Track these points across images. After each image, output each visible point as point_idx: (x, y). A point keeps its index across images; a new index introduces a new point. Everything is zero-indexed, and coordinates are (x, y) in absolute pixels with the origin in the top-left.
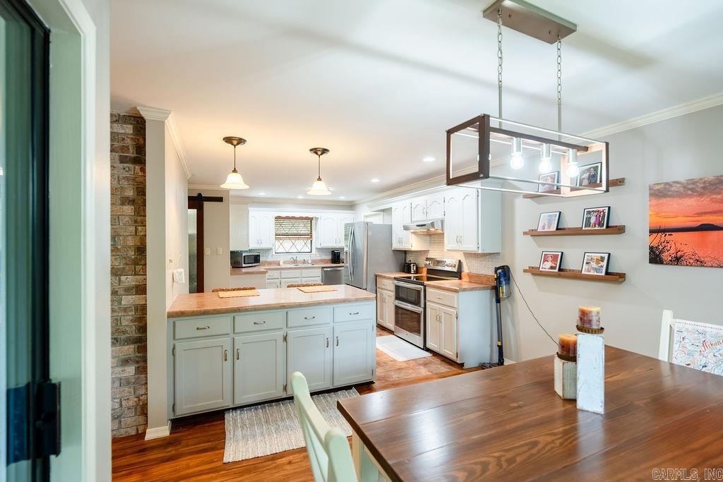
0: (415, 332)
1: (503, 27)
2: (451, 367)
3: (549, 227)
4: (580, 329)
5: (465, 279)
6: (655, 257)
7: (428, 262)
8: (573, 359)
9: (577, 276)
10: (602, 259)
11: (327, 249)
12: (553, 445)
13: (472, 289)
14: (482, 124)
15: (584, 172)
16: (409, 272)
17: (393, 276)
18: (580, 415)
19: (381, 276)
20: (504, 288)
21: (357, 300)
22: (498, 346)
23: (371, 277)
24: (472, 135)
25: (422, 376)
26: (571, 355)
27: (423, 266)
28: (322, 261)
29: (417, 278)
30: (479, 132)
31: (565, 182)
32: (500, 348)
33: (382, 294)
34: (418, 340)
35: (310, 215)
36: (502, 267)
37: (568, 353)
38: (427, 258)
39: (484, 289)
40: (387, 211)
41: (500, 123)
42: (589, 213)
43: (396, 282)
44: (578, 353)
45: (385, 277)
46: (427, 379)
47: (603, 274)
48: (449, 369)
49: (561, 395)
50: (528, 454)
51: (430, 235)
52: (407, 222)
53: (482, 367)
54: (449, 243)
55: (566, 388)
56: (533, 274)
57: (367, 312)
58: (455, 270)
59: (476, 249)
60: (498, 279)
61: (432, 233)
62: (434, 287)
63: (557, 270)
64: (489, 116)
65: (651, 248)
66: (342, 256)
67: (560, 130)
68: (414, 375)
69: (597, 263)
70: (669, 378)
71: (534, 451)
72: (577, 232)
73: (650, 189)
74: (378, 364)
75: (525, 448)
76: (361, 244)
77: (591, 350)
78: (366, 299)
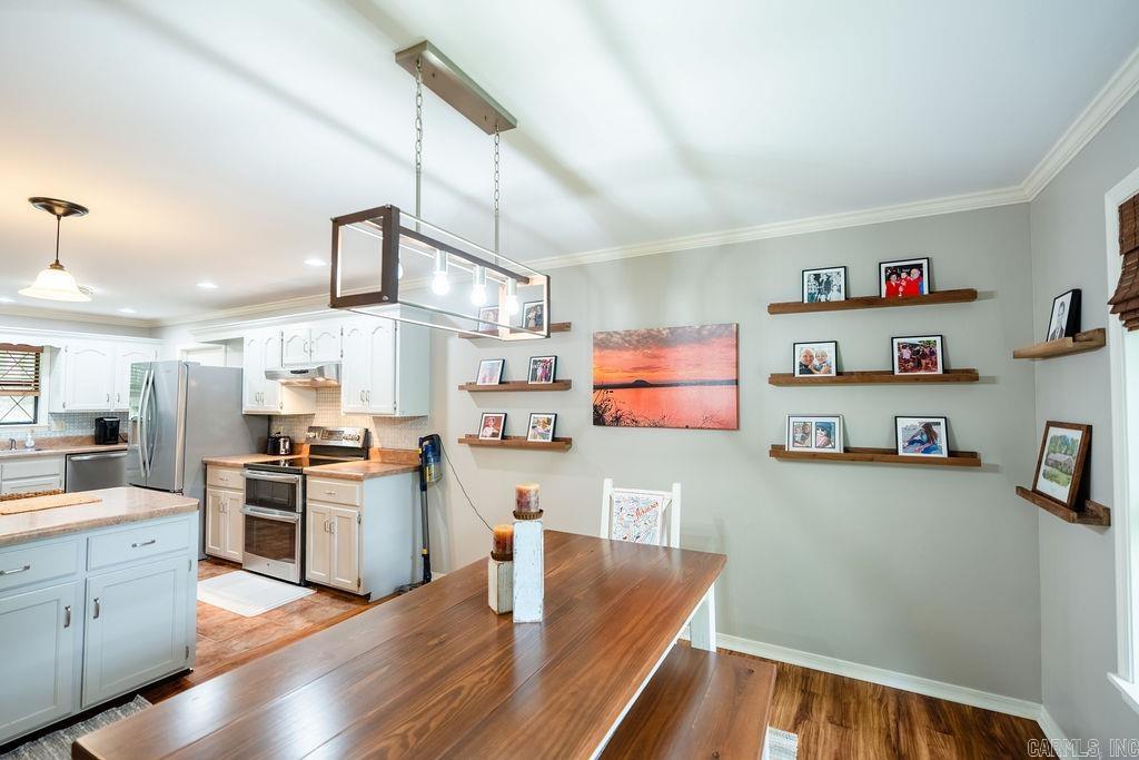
0: (285, 557)
1: (423, 87)
2: (347, 604)
3: (491, 380)
4: (518, 515)
5: (375, 458)
6: (599, 420)
7: (312, 435)
8: (510, 558)
9: (523, 445)
10: (549, 420)
11: (83, 414)
12: (481, 685)
13: (385, 474)
14: (387, 218)
15: (529, 311)
16: (276, 452)
17: (242, 461)
18: (517, 631)
19: (216, 464)
20: (432, 469)
21: (151, 516)
22: (423, 555)
23: (194, 467)
24: (371, 234)
25: (293, 633)
26: (508, 552)
27: (303, 440)
28: (67, 440)
29: (291, 463)
30: (383, 230)
31: (504, 320)
32: (426, 558)
33: (217, 498)
34: (291, 570)
35: (35, 342)
36: (430, 438)
37: (504, 550)
38: (310, 427)
39: (404, 471)
40: (235, 344)
41: (418, 225)
42: (535, 362)
43: (248, 473)
44: (515, 547)
45: (225, 466)
46: (305, 634)
47: (550, 440)
48: (344, 608)
49: (495, 610)
50: (447, 711)
51: (317, 389)
52: (274, 366)
53: (399, 591)
54: (348, 401)
55: (501, 599)
56: (471, 445)
57: (182, 534)
58: (359, 445)
59: (392, 411)
60: (424, 456)
61: (319, 385)
62: (320, 475)
63: (499, 438)
64: (398, 210)
65: (595, 407)
66: (124, 429)
67: (497, 250)
68: (279, 636)
69: (544, 427)
70: (609, 557)
71: (455, 704)
72: (522, 387)
73: (594, 338)
74: (203, 632)
75: (445, 703)
76: (171, 402)
77: (529, 540)
78: (175, 512)
